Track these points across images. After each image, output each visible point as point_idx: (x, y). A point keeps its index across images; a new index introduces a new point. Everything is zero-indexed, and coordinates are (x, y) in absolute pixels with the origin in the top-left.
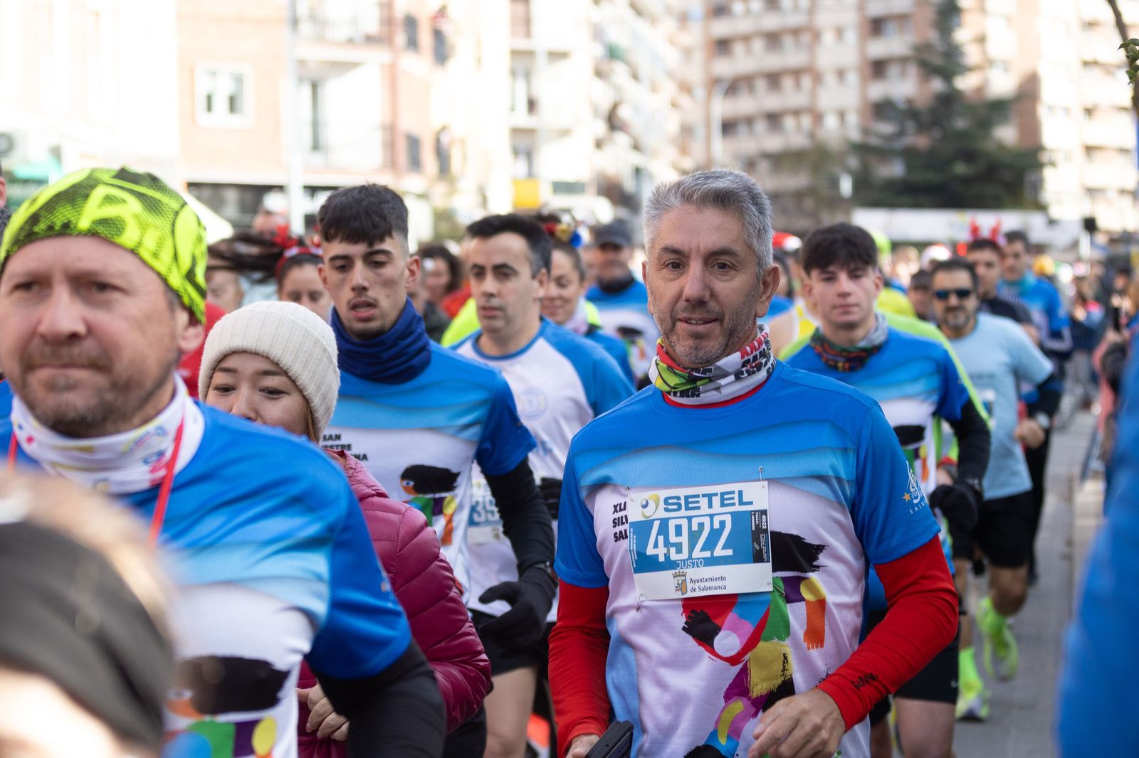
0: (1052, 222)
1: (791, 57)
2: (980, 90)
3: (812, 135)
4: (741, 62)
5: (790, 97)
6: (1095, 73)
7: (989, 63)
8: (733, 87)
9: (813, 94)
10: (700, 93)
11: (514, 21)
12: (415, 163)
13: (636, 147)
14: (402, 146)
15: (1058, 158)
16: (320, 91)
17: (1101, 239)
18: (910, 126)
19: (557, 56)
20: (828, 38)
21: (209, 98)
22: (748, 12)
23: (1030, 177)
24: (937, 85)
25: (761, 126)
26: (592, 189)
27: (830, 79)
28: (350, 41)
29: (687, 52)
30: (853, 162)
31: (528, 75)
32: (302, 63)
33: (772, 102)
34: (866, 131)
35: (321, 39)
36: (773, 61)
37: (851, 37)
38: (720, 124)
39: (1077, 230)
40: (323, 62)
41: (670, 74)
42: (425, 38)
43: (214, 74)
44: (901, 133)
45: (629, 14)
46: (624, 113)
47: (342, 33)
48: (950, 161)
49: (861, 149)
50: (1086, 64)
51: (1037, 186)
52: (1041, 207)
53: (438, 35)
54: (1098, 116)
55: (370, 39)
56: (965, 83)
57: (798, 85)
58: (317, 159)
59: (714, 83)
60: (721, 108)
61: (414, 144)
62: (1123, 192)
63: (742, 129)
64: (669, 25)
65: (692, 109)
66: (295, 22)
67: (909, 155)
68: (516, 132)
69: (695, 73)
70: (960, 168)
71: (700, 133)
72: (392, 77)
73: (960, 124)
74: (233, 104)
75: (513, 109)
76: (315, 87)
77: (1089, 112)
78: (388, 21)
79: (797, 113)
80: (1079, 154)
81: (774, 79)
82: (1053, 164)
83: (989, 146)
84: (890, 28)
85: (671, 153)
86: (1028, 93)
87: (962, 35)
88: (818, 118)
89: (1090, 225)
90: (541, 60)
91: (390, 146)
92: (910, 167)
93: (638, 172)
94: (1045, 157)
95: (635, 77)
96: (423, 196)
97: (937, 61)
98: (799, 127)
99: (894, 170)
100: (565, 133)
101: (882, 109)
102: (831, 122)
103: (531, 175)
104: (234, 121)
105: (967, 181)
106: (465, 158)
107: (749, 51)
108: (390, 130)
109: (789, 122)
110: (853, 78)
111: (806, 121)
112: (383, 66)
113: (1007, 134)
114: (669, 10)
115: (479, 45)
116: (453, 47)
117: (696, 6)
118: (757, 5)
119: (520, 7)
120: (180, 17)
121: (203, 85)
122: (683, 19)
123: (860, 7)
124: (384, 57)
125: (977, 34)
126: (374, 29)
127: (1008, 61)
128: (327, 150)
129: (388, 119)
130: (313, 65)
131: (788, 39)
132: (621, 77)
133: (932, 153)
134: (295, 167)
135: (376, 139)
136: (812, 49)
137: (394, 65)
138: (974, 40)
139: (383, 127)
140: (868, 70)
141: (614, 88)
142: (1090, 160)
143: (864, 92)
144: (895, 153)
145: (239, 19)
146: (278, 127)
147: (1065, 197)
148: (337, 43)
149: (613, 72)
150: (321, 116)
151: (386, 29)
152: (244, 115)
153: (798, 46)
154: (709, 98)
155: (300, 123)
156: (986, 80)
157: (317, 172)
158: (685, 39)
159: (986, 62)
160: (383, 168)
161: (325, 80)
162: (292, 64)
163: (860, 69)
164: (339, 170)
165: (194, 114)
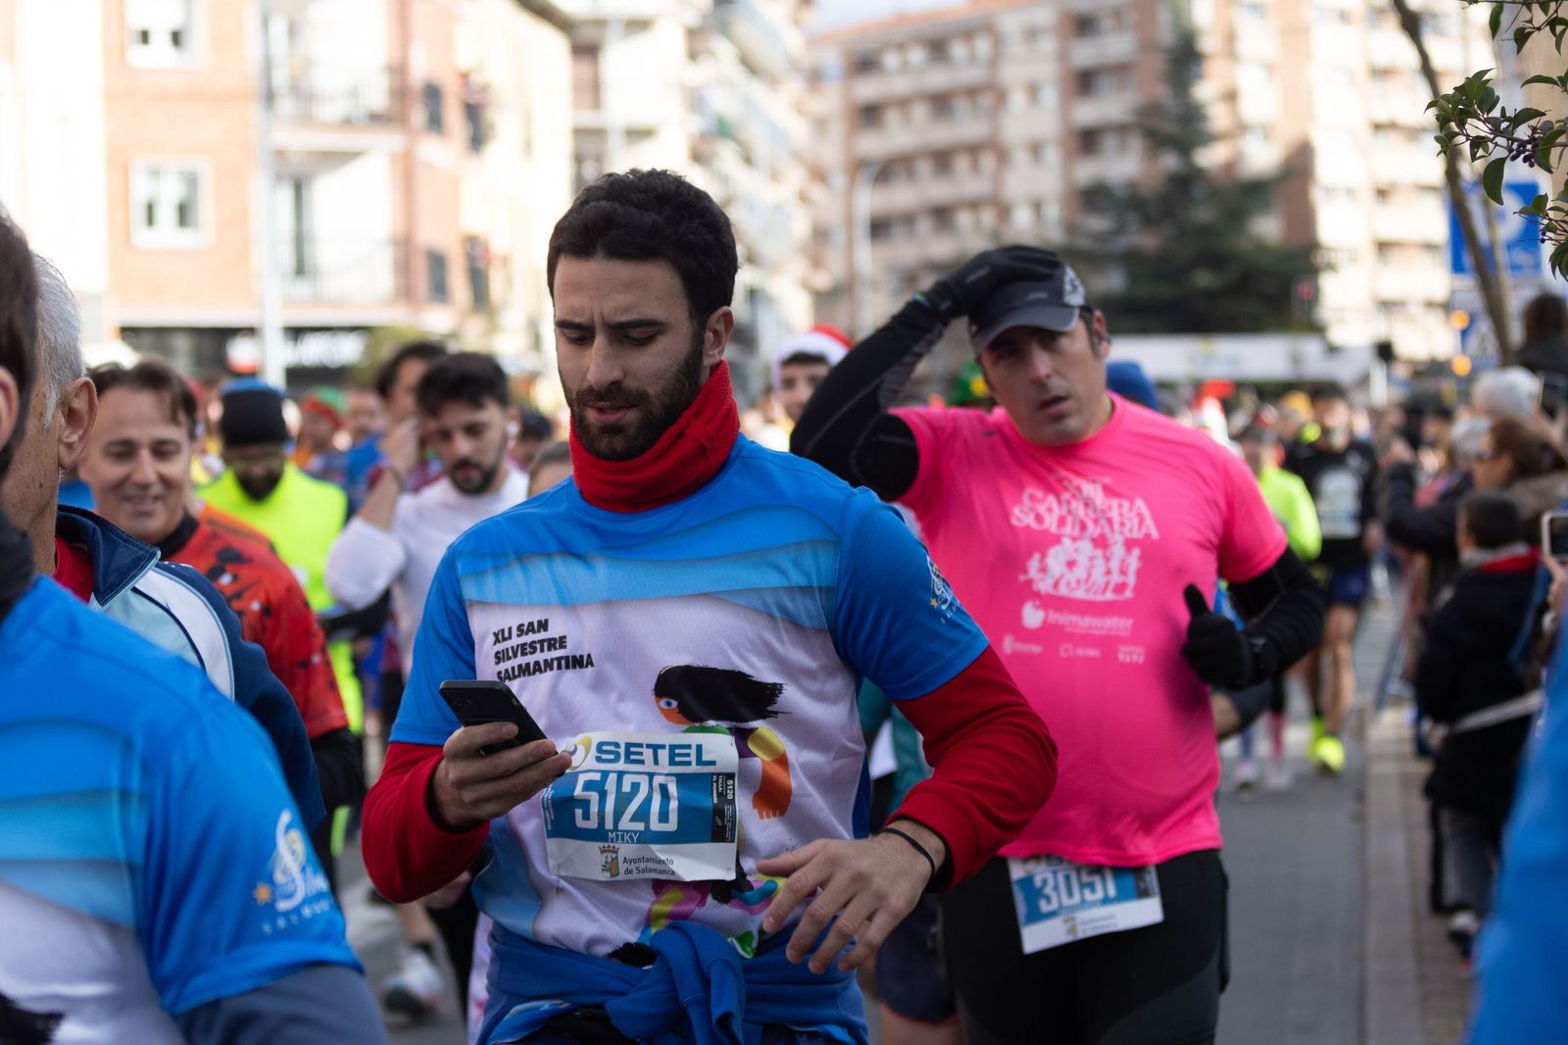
0: (1332, 350)
1: (967, 127)
2: (1230, 166)
3: (995, 235)
4: (897, 136)
5: (967, 183)
6: (1393, 140)
7: (1241, 128)
8: (885, 171)
9: (997, 178)
10: (839, 180)
11: (577, 87)
12: (439, 290)
13: (750, 260)
14: (420, 264)
15: (1340, 259)
16: (304, 192)
17: (1401, 371)
18: (1133, 218)
19: (637, 134)
20: (1018, 100)
21: (150, 209)
22: (905, 68)
23: (1303, 288)
24: (1170, 162)
25: (924, 226)
27: (1021, 158)
28: (347, 123)
29: (820, 124)
32: (280, 154)
33: (937, 190)
34: (1071, 228)
35: (306, 120)
36: (941, 134)
37: (1050, 97)
38: (868, 224)
39: (1366, 360)
40: (306, 153)
41: (797, 156)
42: (453, 115)
43: (155, 173)
44: (1120, 230)
45: (737, 73)
47: (331, 110)
48: (1192, 268)
50: (1378, 127)
51: (1313, 299)
52: (1316, 329)
53: (472, 111)
54: (1393, 197)
55: (376, 119)
56: (1211, 157)
57: (975, 166)
58: (302, 288)
59: (858, 166)
60: (868, 201)
61: (437, 263)
62: (1430, 305)
63: (898, 232)
64: (794, 88)
65: (828, 203)
66: (270, 97)
67: (1131, 260)
69: (832, 153)
70: (1203, 279)
71: (839, 237)
72: (407, 172)
73: (1203, 214)
74: (184, 214)
76: (299, 188)
77: (1382, 193)
78: (400, 92)
79: (974, 205)
80: (1368, 253)
81: (942, 159)
82: (1331, 267)
83: (1243, 245)
84: (1105, 84)
85: (798, 267)
86: (1298, 168)
87: (1205, 91)
88: (1004, 211)
89: (1385, 352)
90: (616, 141)
91: (403, 267)
92: (1134, 278)
93: (754, 293)
94: (1320, 259)
95: (748, 159)
96: (452, 337)
97: (1170, 128)
98: (978, 225)
99: (1114, 281)
101: (1093, 197)
102: (1022, 217)
104: (186, 238)
105: (1211, 295)
106: (509, 282)
107: (907, 120)
108: (404, 245)
109: (964, 219)
110: (1053, 156)
111: (988, 217)
112: (394, 156)
113: (1268, 228)
114: (794, 66)
115: (527, 120)
116: (492, 127)
117: (832, 60)
118: (917, 56)
119: (585, 68)
120: (110, 96)
121: (141, 189)
122: (815, 78)
123: (1062, 56)
124: (395, 142)
125: (1225, 88)
126: (380, 102)
127: (1267, 126)
128: (317, 276)
129: (401, 230)
130: (295, 159)
131: (962, 103)
132: (729, 159)
133: (1163, 257)
134: (273, 299)
135: (385, 256)
136: (995, 115)
137: (409, 153)
138: (1221, 98)
139: (394, 240)
140: (1073, 144)
141: (720, 176)
142: (1384, 261)
143: (1068, 176)
144: (1112, 259)
145: (191, 95)
146: (246, 245)
147: (1350, 315)
148: (329, 125)
149: (719, 154)
150: (307, 228)
151: (397, 103)
152: (198, 229)
153: (975, 113)
154: (850, 187)
155: (277, 238)
156: (1238, 153)
157: (302, 308)
158: (818, 106)
159: (1236, 128)
160: (394, 298)
161: (311, 177)
162: (265, 157)
163: (1062, 143)
164: (333, 304)
165: (128, 229)
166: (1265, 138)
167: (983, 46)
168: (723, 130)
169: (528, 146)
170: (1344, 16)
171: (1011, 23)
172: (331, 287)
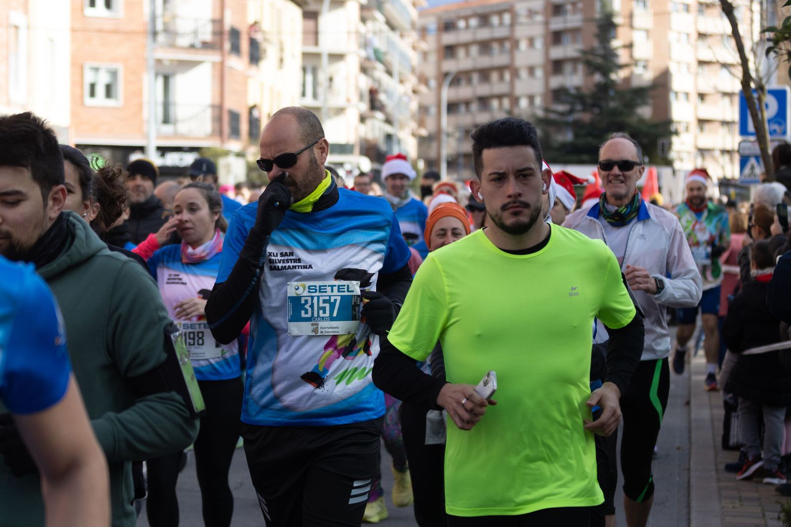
0: (675, 172)
1: (498, 58)
2: (627, 80)
3: (510, 112)
4: (463, 62)
5: (497, 86)
7: (636, 63)
8: (456, 79)
9: (512, 83)
10: (433, 83)
11: (305, 32)
12: (235, 132)
13: (388, 121)
14: (226, 118)
15: (681, 128)
16: (170, 82)
18: (579, 107)
19: (336, 57)
21: (93, 87)
22: (467, 27)
23: (660, 142)
24: (598, 78)
25: (474, 107)
26: (357, 150)
27: (524, 74)
28: (192, 47)
29: (425, 55)
31: (315, 71)
32: (159, 61)
33: (483, 90)
34: (547, 110)
35: (173, 46)
36: (485, 62)
37: (539, 44)
38: (447, 105)
40: (172, 61)
41: (413, 70)
42: (245, 45)
43: (97, 70)
44: (571, 112)
45: (385, 28)
46: (382, 97)
47: (184, 42)
48: (607, 131)
49: (545, 122)
50: (701, 63)
51: (669, 146)
52: (669, 163)
53: (254, 44)
54: (707, 98)
55: (206, 46)
56: (618, 76)
57: (501, 78)
58: (168, 129)
59: (443, 76)
60: (447, 94)
61: (235, 117)
62: (724, 152)
63: (463, 108)
64: (413, 36)
65: (428, 94)
66: (155, 34)
67: (577, 126)
69: (430, 70)
71: (433, 110)
72: (221, 73)
73: (613, 104)
74: (109, 91)
75: (304, 94)
76: (166, 79)
77: (702, 96)
78: (219, 32)
79: (500, 97)
80: (694, 125)
81: (485, 74)
82: (676, 133)
83: (633, 120)
84: (567, 38)
85: (413, 125)
86: (662, 83)
87: (615, 43)
88: (515, 100)
90: (325, 60)
91: (218, 119)
92: (576, 136)
93: (389, 137)
94: (673, 128)
95: (389, 73)
96: (240, 155)
97: (599, 61)
98: (501, 107)
99: (568, 136)
100: (340, 111)
101: (559, 94)
102: (524, 103)
104: (111, 103)
108: (218, 109)
109: (495, 103)
110: (539, 73)
111: (506, 103)
112: (214, 64)
113: (645, 112)
114: (413, 25)
115: (282, 50)
116: (265, 51)
117: (432, 24)
118: (473, 22)
119: (311, 24)
120: (73, 30)
121: (89, 77)
122: (423, 32)
123: (546, 23)
124: (215, 57)
125: (627, 42)
126: (208, 37)
127: (647, 61)
128: (175, 122)
129: (217, 101)
130: (166, 63)
131: (495, 46)
132: (379, 72)
133: (592, 124)
134: (153, 135)
135: (208, 114)
136: (511, 52)
137: (222, 64)
138: (625, 46)
139: (213, 107)
140: (550, 67)
141: (374, 80)
142: (702, 129)
143: (547, 82)
144: (567, 124)
145: (115, 32)
146: (140, 106)
147: (684, 156)
148: (183, 48)
149: (374, 68)
150: (171, 99)
151: (217, 38)
152: (116, 98)
153: (502, 51)
154: (440, 87)
155: (156, 103)
156: (632, 73)
157: (167, 137)
158: (424, 46)
159: (632, 62)
160: (213, 134)
161: (174, 74)
162: (151, 62)
163: (544, 67)
164: (183, 137)
165: (82, 97)
166: (645, 67)
167: (507, 18)
168: (379, 56)
169: (281, 60)
170: (687, 8)
171: (521, 8)
172: (182, 128)
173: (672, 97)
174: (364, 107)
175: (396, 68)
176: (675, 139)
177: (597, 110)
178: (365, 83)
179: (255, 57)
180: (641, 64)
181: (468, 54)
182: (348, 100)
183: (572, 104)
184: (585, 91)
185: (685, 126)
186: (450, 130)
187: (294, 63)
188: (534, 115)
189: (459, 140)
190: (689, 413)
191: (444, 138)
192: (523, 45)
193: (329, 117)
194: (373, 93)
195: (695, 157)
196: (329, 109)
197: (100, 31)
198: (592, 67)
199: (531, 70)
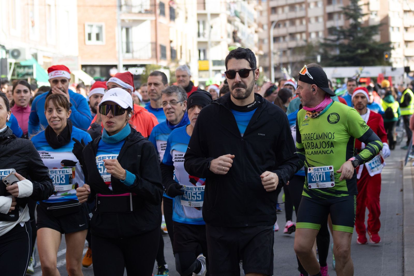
0: (393, 69)
1: (299, 13)
2: (367, 22)
3: (306, 41)
4: (281, 15)
5: (299, 27)
6: (410, 15)
8: (278, 25)
9: (307, 26)
10: (266, 27)
11: (198, 3)
12: (164, 56)
14: (159, 49)
15: (396, 46)
16: (130, 30)
17: (411, 74)
18: (342, 37)
19: (215, 15)
21: (90, 35)
24: (351, 21)
25: (288, 38)
27: (313, 20)
28: (140, 12)
29: (261, 12)
30: (321, 50)
31: (204, 23)
32: (123, 21)
33: (292, 30)
34: (325, 39)
35: (130, 12)
36: (292, 15)
37: (320, 5)
38: (273, 38)
39: (402, 71)
40: (129, 20)
41: (255, 21)
42: (167, 11)
43: (92, 26)
44: (338, 39)
46: (239, 35)
47: (135, 10)
48: (357, 49)
49: (324, 45)
50: (405, 12)
52: (390, 64)
53: (172, 10)
54: (409, 30)
55: (147, 12)
56: (362, 20)
57: (301, 23)
58: (129, 55)
59: (271, 23)
60: (274, 32)
61: (163, 48)
63: (282, 39)
64: (255, 3)
65: (263, 33)
66: (120, 6)
67: (341, 46)
68: (199, 43)
69: (264, 20)
70: (360, 51)
71: (266, 41)
72: (156, 25)
73: (360, 35)
74: (98, 37)
75: (199, 36)
76: (127, 29)
77: (406, 29)
78: (153, 5)
79: (301, 33)
80: (403, 44)
81: (293, 21)
82: (393, 48)
83: (370, 42)
85: (256, 49)
86: (385, 23)
87: (360, 3)
88: (309, 35)
89: (407, 70)
90: (209, 16)
91: (155, 50)
92: (341, 52)
94: (392, 46)
95: (243, 22)
96: (166, 68)
97: (352, 12)
98: (302, 38)
99: (337, 52)
100: (218, 43)
101: (331, 30)
102: (313, 36)
103: (205, 59)
104: (99, 43)
105: (362, 55)
106: (181, 54)
108: (155, 44)
109: (298, 36)
110: (321, 20)
111: (304, 36)
112: (152, 21)
113: (377, 38)
115: (186, 12)
116: (178, 13)
120: (79, 6)
121: (88, 30)
124: (152, 17)
125: (366, 2)
126: (148, 8)
127: (377, 11)
128: (133, 52)
129: (154, 40)
130: (127, 21)
131: (297, 6)
132: (237, 22)
133: (349, 46)
134: (121, 59)
135: (150, 47)
136: (306, 9)
137: (156, 20)
138: (365, 4)
139: (152, 43)
140: (326, 17)
141: (235, 26)
142: (407, 46)
143: (325, 25)
144: (336, 46)
145: (101, 6)
146: (114, 44)
147: (398, 60)
148: (135, 13)
149: (235, 20)
150: (130, 40)
151: (153, 7)
152: (102, 41)
153: (301, 10)
154: (269, 29)
155: (122, 42)
156: (369, 18)
157: (129, 60)
158: (260, 8)
159: (369, 12)
160: (152, 57)
161: (131, 27)
162: (119, 21)
163: (324, 17)
164: (137, 59)
165: (85, 40)
166: (376, 15)
168: (237, 14)
169: (187, 18)
172: (136, 55)
173: (390, 29)
174: (230, 40)
175: (246, 21)
176: (392, 52)
177: (351, 38)
178: (230, 29)
179: (173, 17)
180: (374, 13)
181: (283, 11)
182: (222, 38)
183: (339, 35)
184: (345, 28)
185: (398, 44)
186: (275, 51)
187: (193, 19)
188: (319, 42)
189: (280, 56)
190: (403, 195)
191: (272, 55)
192: (312, 6)
193: (212, 47)
194: (234, 33)
195: (404, 61)
196: (212, 42)
197: (92, 6)
198: (348, 16)
199: (317, 18)
